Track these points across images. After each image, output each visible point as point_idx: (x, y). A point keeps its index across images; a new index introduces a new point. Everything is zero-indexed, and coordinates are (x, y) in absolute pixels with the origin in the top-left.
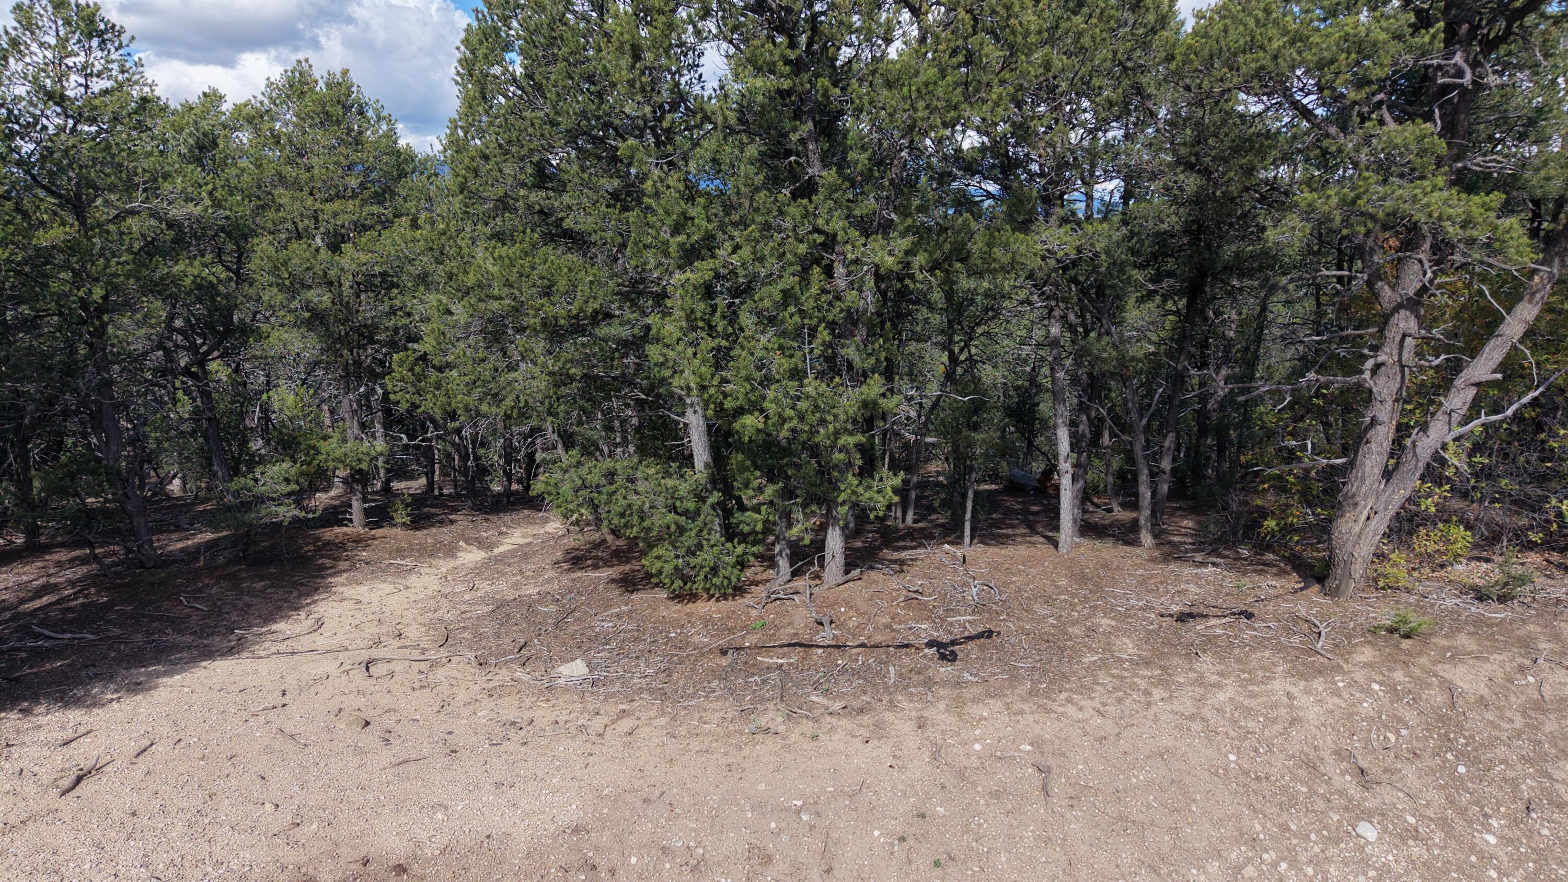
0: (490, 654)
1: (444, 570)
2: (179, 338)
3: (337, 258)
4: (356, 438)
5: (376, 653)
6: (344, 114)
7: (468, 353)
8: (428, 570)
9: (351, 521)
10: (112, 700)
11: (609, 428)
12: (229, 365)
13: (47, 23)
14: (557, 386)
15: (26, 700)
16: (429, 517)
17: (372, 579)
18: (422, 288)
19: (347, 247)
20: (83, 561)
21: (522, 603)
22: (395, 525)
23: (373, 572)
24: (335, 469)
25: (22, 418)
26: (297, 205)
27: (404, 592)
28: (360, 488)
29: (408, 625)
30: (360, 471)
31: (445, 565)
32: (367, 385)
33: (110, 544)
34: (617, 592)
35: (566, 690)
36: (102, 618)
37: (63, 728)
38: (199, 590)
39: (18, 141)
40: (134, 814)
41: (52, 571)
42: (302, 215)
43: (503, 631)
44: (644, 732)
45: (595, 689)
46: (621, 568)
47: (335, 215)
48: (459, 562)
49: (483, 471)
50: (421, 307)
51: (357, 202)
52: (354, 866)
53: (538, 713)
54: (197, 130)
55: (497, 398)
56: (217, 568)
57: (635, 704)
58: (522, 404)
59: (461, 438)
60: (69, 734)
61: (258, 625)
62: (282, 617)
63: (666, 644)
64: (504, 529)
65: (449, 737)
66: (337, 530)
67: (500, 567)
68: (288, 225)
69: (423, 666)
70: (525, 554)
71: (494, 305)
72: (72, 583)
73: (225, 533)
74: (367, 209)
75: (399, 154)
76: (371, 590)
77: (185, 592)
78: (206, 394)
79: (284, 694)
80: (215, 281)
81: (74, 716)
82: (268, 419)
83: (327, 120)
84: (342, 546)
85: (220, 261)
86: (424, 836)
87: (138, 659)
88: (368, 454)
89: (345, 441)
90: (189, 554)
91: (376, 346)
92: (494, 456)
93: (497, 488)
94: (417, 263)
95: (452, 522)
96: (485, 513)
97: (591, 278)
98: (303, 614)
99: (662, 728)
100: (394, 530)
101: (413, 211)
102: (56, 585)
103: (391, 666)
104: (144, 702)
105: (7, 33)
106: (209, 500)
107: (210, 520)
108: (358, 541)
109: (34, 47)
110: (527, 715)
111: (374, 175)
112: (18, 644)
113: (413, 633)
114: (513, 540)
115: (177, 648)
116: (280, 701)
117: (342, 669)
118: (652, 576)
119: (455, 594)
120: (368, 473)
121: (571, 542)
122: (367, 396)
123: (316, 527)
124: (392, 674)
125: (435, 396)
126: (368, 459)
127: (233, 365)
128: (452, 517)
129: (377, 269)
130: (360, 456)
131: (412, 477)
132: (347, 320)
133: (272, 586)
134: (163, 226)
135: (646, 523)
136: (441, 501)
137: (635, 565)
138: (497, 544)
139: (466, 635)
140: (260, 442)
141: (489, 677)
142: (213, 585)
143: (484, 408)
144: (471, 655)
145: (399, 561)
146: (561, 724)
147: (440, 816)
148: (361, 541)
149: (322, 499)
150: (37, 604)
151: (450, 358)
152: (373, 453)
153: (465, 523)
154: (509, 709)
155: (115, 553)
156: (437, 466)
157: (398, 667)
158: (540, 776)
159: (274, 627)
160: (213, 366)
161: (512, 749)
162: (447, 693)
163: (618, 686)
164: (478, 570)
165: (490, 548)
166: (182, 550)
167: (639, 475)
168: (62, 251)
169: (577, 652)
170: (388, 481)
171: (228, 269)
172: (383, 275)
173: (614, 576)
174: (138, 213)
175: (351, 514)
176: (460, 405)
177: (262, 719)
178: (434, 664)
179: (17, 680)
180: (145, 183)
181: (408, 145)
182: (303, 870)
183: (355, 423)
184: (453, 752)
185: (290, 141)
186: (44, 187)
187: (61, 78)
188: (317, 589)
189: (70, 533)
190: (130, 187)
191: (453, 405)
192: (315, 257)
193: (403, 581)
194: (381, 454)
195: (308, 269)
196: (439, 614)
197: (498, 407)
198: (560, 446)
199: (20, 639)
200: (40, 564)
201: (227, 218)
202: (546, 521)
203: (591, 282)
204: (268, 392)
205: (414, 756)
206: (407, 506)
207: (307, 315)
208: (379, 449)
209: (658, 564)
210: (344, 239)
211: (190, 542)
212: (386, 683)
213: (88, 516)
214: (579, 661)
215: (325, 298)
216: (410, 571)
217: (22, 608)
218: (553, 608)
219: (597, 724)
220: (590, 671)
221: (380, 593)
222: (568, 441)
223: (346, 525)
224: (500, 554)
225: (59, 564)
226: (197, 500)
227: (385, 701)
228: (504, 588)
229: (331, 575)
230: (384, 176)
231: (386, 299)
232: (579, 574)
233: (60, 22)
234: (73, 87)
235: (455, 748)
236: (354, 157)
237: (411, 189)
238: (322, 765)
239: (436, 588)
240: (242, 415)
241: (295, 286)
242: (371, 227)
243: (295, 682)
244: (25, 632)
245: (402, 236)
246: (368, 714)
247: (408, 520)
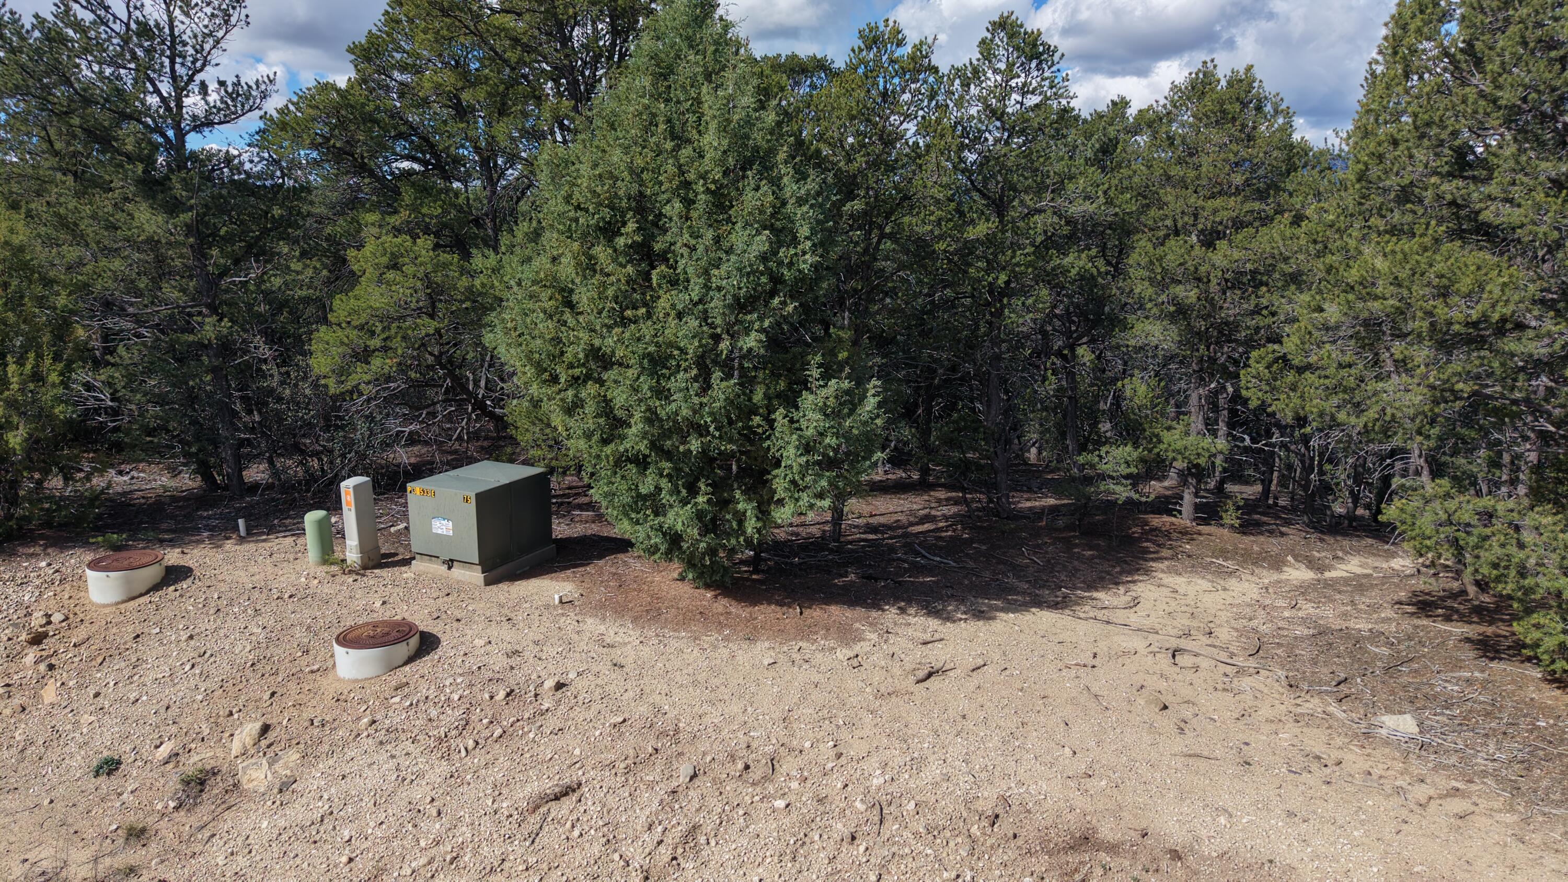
0: (1304, 679)
1: (1266, 581)
2: (1057, 323)
3: (1210, 254)
4: (1199, 433)
5: (1183, 643)
6: (1241, 111)
7: (1334, 356)
8: (1250, 577)
9: (1180, 512)
10: (961, 619)
11: (1495, 464)
12: (1093, 352)
13: (1002, 52)
14: (1436, 402)
15: (903, 600)
16: (1258, 524)
17: (1191, 572)
18: (1293, 287)
19: (1222, 245)
20: (956, 502)
21: (1349, 636)
22: (1222, 525)
23: (1193, 566)
24: (1174, 459)
25: (933, 379)
26: (1181, 202)
27: (1221, 592)
28: (1194, 482)
29: (1220, 626)
30: (1197, 466)
31: (1268, 576)
32: (1218, 382)
33: (976, 491)
34: (1472, 654)
35: (1387, 742)
36: (962, 551)
37: (925, 631)
38: (1038, 546)
39: (966, 153)
40: (964, 717)
41: (933, 505)
42: (1183, 213)
43: (1322, 658)
44: (1481, 821)
45: (1423, 753)
46: (1482, 629)
47: (1215, 211)
48: (1284, 577)
49: (1327, 489)
50: (1288, 308)
51: (1239, 199)
52: (1132, 833)
53: (1348, 757)
54: (1104, 135)
55: (1358, 408)
56: (1056, 530)
57: (1474, 787)
58: (1388, 418)
59: (1307, 448)
60: (928, 637)
61: (1081, 589)
62: (1103, 587)
63: (1531, 731)
64: (1340, 554)
65: (1245, 748)
66: (1166, 518)
67: (1329, 592)
68: (1169, 222)
69: (1229, 670)
70: (1361, 585)
71: (1376, 306)
72: (946, 518)
73: (1066, 501)
74: (1248, 206)
75: (1292, 146)
76: (1189, 583)
77: (1028, 545)
78: (1071, 375)
79: (1095, 657)
80: (1095, 273)
81: (933, 623)
82: (1119, 406)
83: (1222, 118)
84: (1167, 535)
85: (1104, 256)
86: (1204, 833)
87: (984, 591)
88: (1208, 450)
89: (1187, 434)
90: (1035, 513)
91: (1233, 345)
92: (1342, 475)
93: (1339, 509)
94: (1292, 261)
95: (1283, 534)
96: (1322, 532)
97: (1506, 279)
98: (1122, 589)
99: (1507, 826)
100: (1221, 530)
101: (1298, 206)
102: (935, 517)
103: (1198, 660)
104: (984, 629)
105: (971, 63)
106: (1059, 469)
107: (1056, 488)
108: (1184, 533)
109: (990, 74)
110: (1335, 755)
111: (1261, 172)
112: (904, 557)
113: (1224, 634)
114: (1349, 567)
115: (1013, 590)
116: (1091, 662)
117: (1150, 649)
118: (1525, 646)
119: (1275, 608)
120: (1204, 469)
121: (1420, 584)
122: (1216, 393)
123: (1146, 513)
124: (1197, 669)
125: (1289, 397)
126: (1207, 455)
127: (1097, 353)
128: (1283, 529)
129: (1249, 266)
130: (1200, 451)
131: (1247, 482)
132: (1209, 316)
133: (1099, 557)
134: (1063, 223)
135: (1529, 582)
136: (1273, 511)
137: (1503, 630)
138: (1329, 568)
139: (1279, 652)
140: (1108, 426)
141: (1299, 701)
142: (1050, 544)
143: (1342, 416)
144: (1282, 673)
145: (1220, 561)
146: (1375, 777)
147: (1222, 820)
148: (1186, 533)
149: (1155, 488)
150: (920, 528)
151: (1313, 359)
152: (1213, 450)
153: (1297, 539)
154: (1315, 740)
155: (980, 501)
156: (1276, 474)
157: (1204, 663)
158: (1340, 823)
159: (1095, 594)
160: (1080, 351)
161: (1312, 783)
162: (1250, 703)
163: (1454, 760)
164: (1303, 590)
165: (1321, 569)
166: (1030, 509)
167: (1528, 521)
168: (982, 244)
169: (1407, 706)
170: (1222, 482)
171: (1109, 263)
172: (1254, 272)
173: (1470, 635)
174: (1045, 211)
175: (1181, 505)
176: (1315, 410)
177: (1073, 673)
178: (1241, 672)
179: (900, 583)
180: (1054, 184)
181: (1302, 138)
182: (1088, 818)
183: (1201, 417)
184: (1246, 763)
185: (1183, 142)
186: (979, 191)
187: (1003, 99)
188: (1138, 570)
189: (951, 476)
190: (1040, 189)
191: (1307, 409)
192: (1189, 253)
193: (1222, 582)
194: (1221, 452)
195: (1181, 264)
196: (1254, 623)
197: (1357, 417)
198: (1426, 472)
199: (905, 554)
200: (926, 498)
201: (1116, 214)
202: (1393, 555)
203: (1504, 285)
204: (1123, 379)
205: (1206, 753)
206: (1238, 508)
207: (1172, 309)
208: (1219, 447)
209: (1537, 634)
210: (1220, 235)
211: (1037, 504)
212: (1190, 675)
213: (966, 467)
214: (1408, 717)
215: (1192, 293)
216: (1231, 574)
217: (910, 529)
218: (1385, 651)
219: (1420, 792)
220: (1421, 732)
221: (1197, 588)
222: (1437, 470)
223: (1175, 516)
224: (1332, 579)
225: (939, 501)
226: (1048, 469)
227: (1187, 692)
228: (1329, 615)
229: (1153, 560)
230: (1271, 172)
231: (1253, 296)
232: (1425, 622)
233: (1011, 50)
234: (1012, 105)
235: (1249, 760)
236: (1243, 153)
237: (1300, 184)
238: (1118, 731)
239: (1255, 597)
240: (1096, 399)
241: (1164, 281)
242: (1250, 224)
243: (1106, 649)
244: (909, 548)
245: (1282, 235)
246: (1168, 699)
247: (1237, 523)
